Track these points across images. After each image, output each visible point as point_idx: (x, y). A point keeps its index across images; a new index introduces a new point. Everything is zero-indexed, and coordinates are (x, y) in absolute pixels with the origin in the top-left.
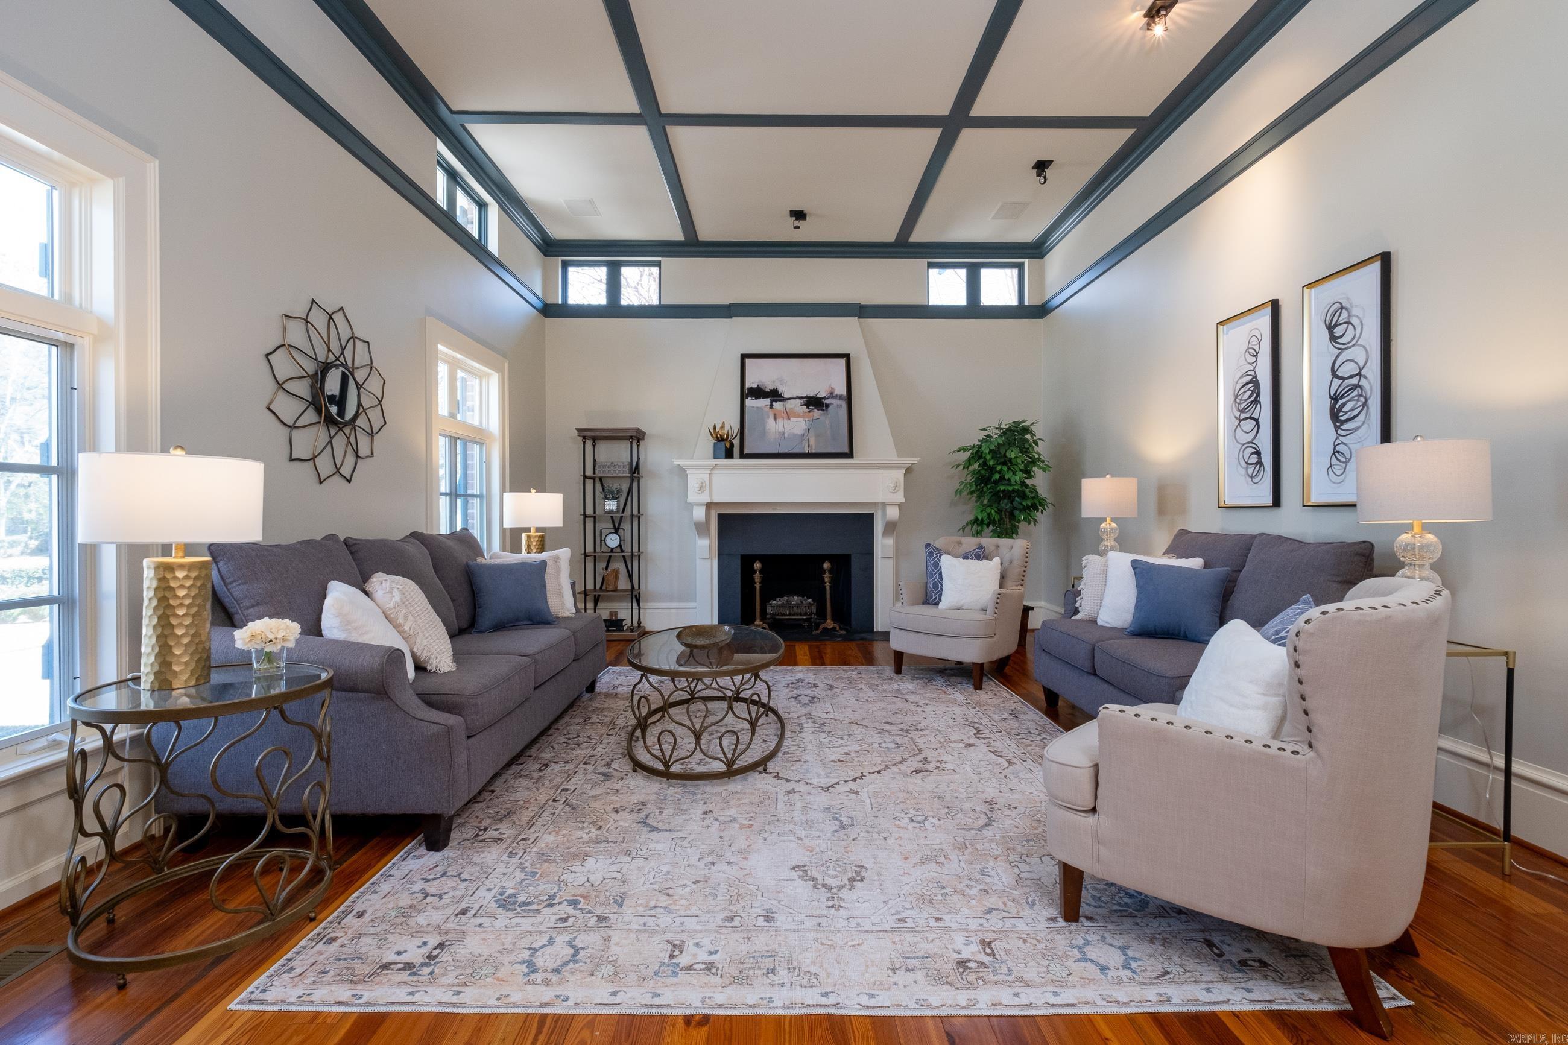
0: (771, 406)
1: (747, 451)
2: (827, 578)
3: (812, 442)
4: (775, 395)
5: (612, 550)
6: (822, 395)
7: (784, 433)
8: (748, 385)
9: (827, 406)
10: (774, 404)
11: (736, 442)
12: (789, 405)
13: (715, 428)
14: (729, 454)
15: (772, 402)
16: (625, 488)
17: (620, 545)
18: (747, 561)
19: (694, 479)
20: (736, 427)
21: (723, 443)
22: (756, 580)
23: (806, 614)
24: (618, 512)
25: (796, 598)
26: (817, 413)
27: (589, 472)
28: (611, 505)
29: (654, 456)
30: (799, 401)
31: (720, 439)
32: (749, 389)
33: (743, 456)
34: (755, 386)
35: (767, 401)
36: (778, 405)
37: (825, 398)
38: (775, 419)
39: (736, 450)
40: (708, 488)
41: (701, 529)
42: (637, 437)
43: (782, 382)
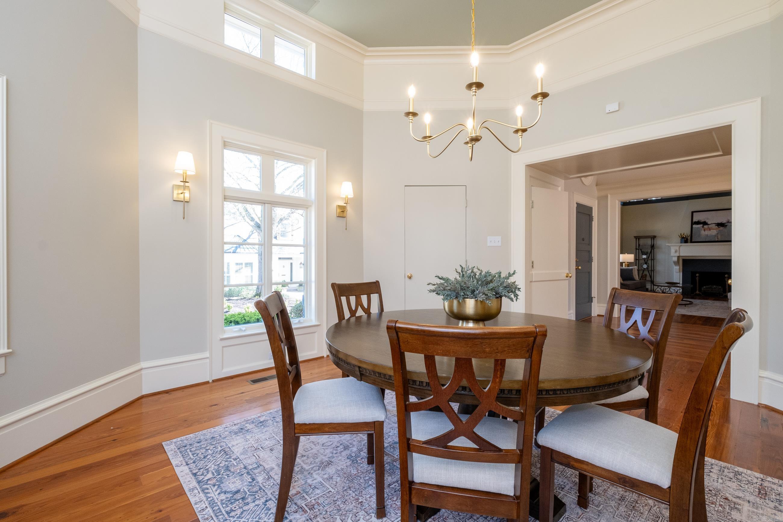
0: (703, 227)
1: (693, 241)
3: (719, 237)
4: (705, 223)
5: (644, 269)
6: (724, 222)
7: (708, 235)
8: (694, 221)
9: (726, 226)
10: (704, 226)
11: (689, 238)
12: (710, 226)
13: (681, 234)
14: (686, 242)
15: (703, 226)
16: (649, 251)
17: (647, 268)
18: (693, 274)
19: (673, 250)
20: (689, 233)
21: (684, 239)
22: (697, 279)
23: (718, 291)
24: (647, 258)
25: (715, 286)
26: (721, 228)
27: (637, 248)
28: (644, 257)
29: (659, 242)
30: (714, 225)
31: (683, 238)
33: (691, 242)
34: (697, 221)
35: (702, 225)
36: (706, 227)
37: (725, 223)
38: (704, 230)
39: (689, 240)
40: (678, 252)
41: (677, 263)
42: (654, 237)
43: (708, 219)
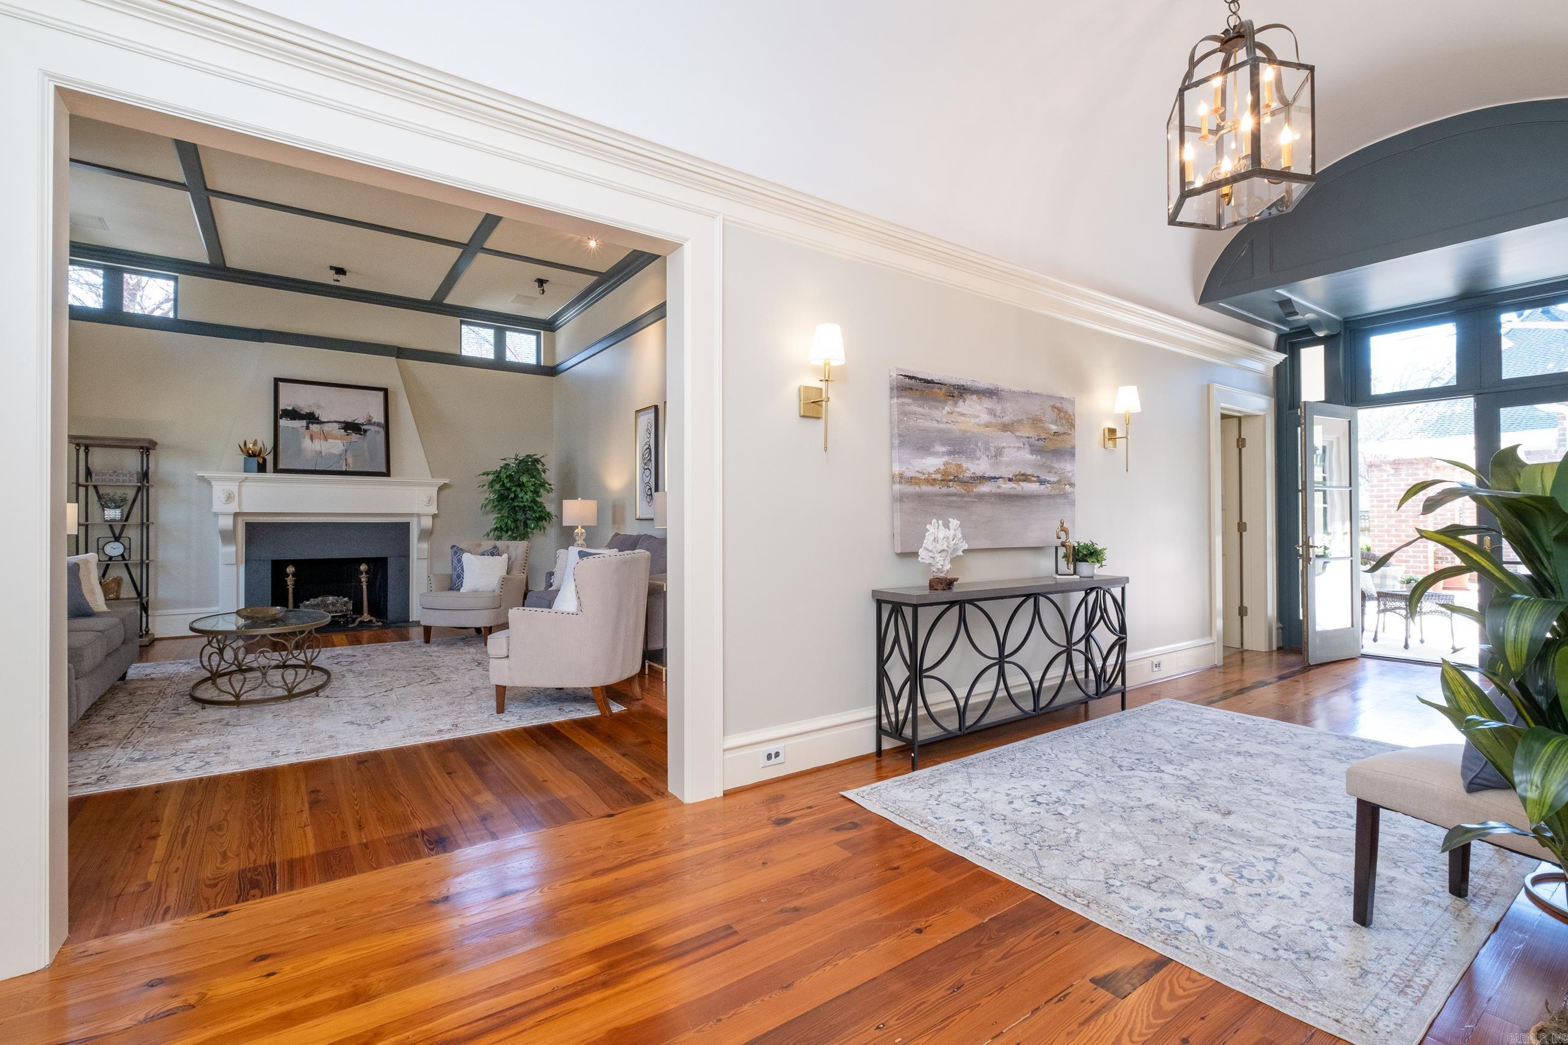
0: (308, 428)
1: (281, 466)
2: (364, 578)
3: (350, 460)
4: (311, 418)
5: (111, 558)
6: (360, 421)
7: (321, 453)
8: (282, 407)
9: (365, 431)
10: (310, 425)
11: (270, 459)
12: (327, 428)
13: (245, 444)
14: (262, 468)
15: (308, 424)
16: (131, 494)
17: (122, 555)
18: (278, 567)
19: (219, 491)
20: (269, 445)
21: (255, 459)
22: (289, 583)
23: (341, 612)
24: (121, 520)
25: (331, 598)
26: (354, 437)
27: (82, 480)
28: (113, 514)
29: (167, 465)
30: (336, 425)
31: (251, 455)
32: (283, 410)
33: (276, 470)
34: (290, 408)
35: (304, 423)
36: (314, 428)
37: (363, 424)
38: (312, 439)
39: (270, 465)
40: (236, 498)
41: (227, 537)
42: (147, 448)
43: (319, 407)
